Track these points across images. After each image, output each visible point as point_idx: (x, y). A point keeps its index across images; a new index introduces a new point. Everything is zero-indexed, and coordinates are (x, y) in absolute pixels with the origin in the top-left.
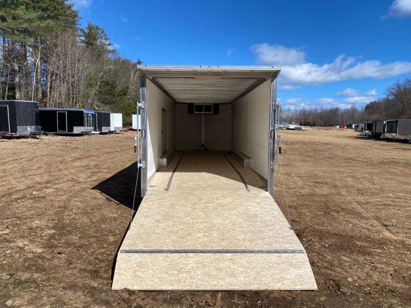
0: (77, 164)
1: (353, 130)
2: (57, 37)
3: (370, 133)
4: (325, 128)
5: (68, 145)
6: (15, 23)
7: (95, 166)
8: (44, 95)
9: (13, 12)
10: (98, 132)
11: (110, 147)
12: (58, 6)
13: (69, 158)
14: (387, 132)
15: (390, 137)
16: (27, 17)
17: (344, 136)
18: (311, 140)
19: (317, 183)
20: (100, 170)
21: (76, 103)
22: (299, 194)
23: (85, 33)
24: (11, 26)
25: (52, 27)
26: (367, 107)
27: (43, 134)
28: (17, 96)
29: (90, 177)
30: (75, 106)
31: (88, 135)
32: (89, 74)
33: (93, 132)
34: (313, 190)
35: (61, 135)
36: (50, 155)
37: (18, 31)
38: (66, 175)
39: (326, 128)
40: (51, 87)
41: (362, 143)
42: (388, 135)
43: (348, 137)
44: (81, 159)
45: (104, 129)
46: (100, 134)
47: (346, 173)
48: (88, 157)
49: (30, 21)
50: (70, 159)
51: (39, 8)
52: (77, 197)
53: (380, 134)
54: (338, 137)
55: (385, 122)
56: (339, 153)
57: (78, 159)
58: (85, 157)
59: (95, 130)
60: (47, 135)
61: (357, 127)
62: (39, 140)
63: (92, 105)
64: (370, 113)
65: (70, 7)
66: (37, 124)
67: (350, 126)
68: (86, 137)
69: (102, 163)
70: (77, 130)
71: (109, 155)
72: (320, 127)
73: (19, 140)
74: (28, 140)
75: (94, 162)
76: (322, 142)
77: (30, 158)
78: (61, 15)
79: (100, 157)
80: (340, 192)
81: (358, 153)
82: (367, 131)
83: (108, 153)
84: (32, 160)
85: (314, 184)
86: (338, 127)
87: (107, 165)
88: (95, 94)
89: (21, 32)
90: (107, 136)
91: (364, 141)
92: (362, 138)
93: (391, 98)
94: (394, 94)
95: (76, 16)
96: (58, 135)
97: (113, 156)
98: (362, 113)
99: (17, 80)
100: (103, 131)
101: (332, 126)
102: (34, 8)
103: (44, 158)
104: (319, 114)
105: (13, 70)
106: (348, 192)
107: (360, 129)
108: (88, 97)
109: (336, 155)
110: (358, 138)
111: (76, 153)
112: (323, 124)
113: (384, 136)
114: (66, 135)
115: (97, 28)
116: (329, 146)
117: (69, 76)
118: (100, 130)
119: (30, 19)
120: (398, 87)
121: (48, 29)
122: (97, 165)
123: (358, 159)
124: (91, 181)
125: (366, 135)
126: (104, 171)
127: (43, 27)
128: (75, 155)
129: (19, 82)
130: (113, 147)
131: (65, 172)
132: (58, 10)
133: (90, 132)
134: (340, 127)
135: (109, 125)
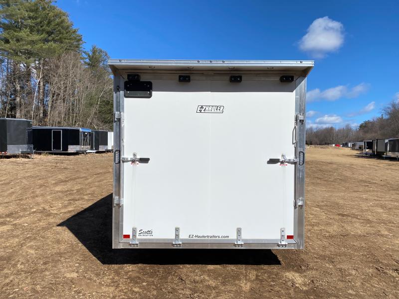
0: (58, 188)
1: (350, 149)
2: (59, 58)
3: (371, 152)
4: (321, 146)
5: (58, 165)
6: (17, 44)
7: (78, 191)
8: (45, 114)
9: (16, 34)
10: (95, 151)
11: (102, 168)
12: (62, 31)
13: (53, 180)
14: (389, 151)
15: (393, 156)
16: (30, 39)
17: (344, 155)
18: (313, 159)
19: (343, 215)
20: (82, 196)
21: (75, 122)
22: (327, 234)
23: (89, 56)
24: (14, 47)
25: (54, 48)
26: (361, 126)
27: (36, 153)
28: (18, 115)
29: (65, 207)
30: (75, 125)
31: (83, 153)
32: (90, 94)
33: (89, 151)
34: (343, 227)
35: (55, 154)
36: (33, 177)
37: (21, 52)
38: (38, 204)
39: (323, 146)
40: (51, 107)
41: (367, 162)
42: (390, 154)
43: (348, 156)
44: (66, 181)
45: (101, 148)
46: (96, 153)
47: (371, 200)
48: (75, 179)
49: (33, 42)
50: (54, 182)
51: (43, 30)
52: (35, 239)
53: (383, 153)
54: (338, 155)
55: (386, 141)
56: (348, 174)
57: (62, 181)
58: (71, 179)
59: (92, 149)
60: (40, 154)
61: (354, 145)
62: (31, 160)
63: (91, 124)
64: (366, 132)
65: (74, 32)
66: (29, 143)
67: (346, 145)
68: (80, 156)
69: (87, 187)
70: (72, 149)
71: (97, 177)
72: (316, 146)
73: (9, 159)
74: (18, 159)
75: (79, 185)
76: (324, 161)
77: (8, 181)
78: (65, 39)
79: (87, 179)
80: (379, 231)
81: (369, 174)
82: (367, 150)
83: (98, 174)
84: (9, 183)
85: (340, 217)
86: (334, 145)
87: (93, 189)
88: (95, 113)
89: (24, 53)
90: (103, 154)
91: (366, 159)
92: (362, 157)
93: (386, 117)
94: (390, 114)
95: (80, 40)
96: (52, 154)
97: (103, 178)
98: (357, 132)
99: (18, 99)
100: (100, 150)
101: (328, 144)
102: (38, 31)
103: (24, 181)
104: (315, 133)
105: (15, 91)
106: (389, 230)
107: (357, 147)
108: (89, 117)
109: (347, 176)
110: (359, 157)
111: (64, 174)
112: (318, 142)
113: (386, 155)
114: (61, 154)
115: (101, 51)
116: (334, 166)
117: (69, 95)
118: (97, 148)
119: (33, 41)
120: (394, 106)
121: (51, 51)
122: (82, 189)
123: (374, 182)
124: (65, 213)
125: (366, 154)
126: (86, 197)
127: (45, 49)
128: (61, 177)
129: (20, 101)
130: (106, 168)
131: (40, 199)
132: (63, 34)
133: (85, 151)
134: (336, 145)
135: (106, 144)
